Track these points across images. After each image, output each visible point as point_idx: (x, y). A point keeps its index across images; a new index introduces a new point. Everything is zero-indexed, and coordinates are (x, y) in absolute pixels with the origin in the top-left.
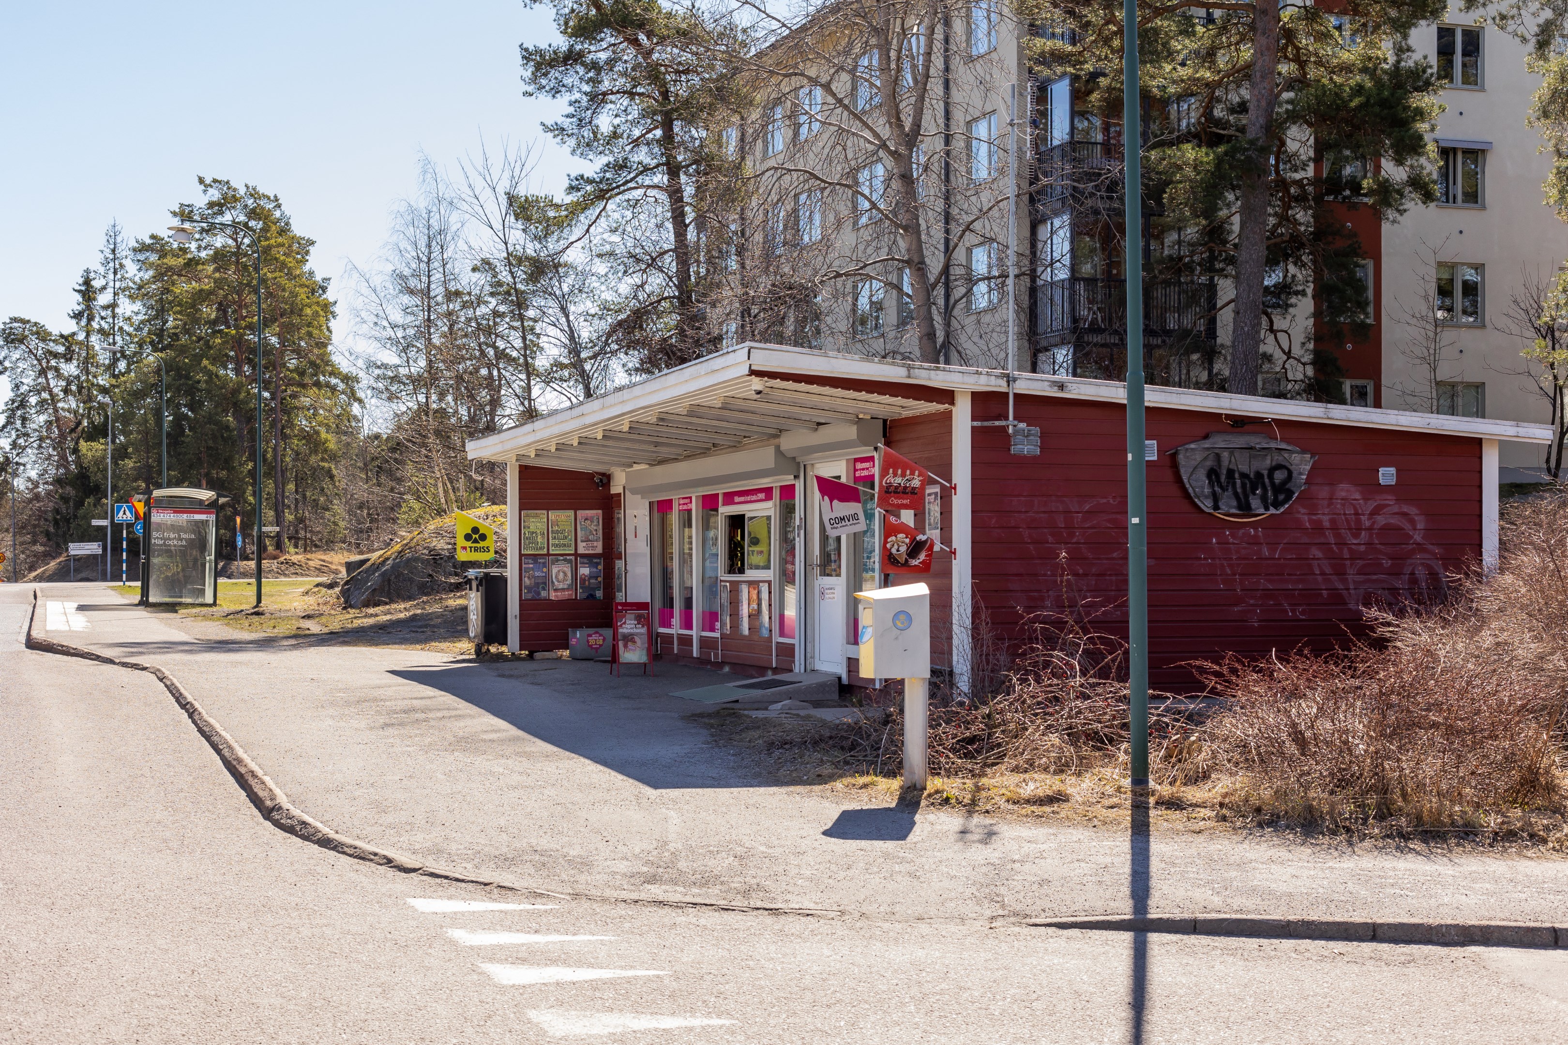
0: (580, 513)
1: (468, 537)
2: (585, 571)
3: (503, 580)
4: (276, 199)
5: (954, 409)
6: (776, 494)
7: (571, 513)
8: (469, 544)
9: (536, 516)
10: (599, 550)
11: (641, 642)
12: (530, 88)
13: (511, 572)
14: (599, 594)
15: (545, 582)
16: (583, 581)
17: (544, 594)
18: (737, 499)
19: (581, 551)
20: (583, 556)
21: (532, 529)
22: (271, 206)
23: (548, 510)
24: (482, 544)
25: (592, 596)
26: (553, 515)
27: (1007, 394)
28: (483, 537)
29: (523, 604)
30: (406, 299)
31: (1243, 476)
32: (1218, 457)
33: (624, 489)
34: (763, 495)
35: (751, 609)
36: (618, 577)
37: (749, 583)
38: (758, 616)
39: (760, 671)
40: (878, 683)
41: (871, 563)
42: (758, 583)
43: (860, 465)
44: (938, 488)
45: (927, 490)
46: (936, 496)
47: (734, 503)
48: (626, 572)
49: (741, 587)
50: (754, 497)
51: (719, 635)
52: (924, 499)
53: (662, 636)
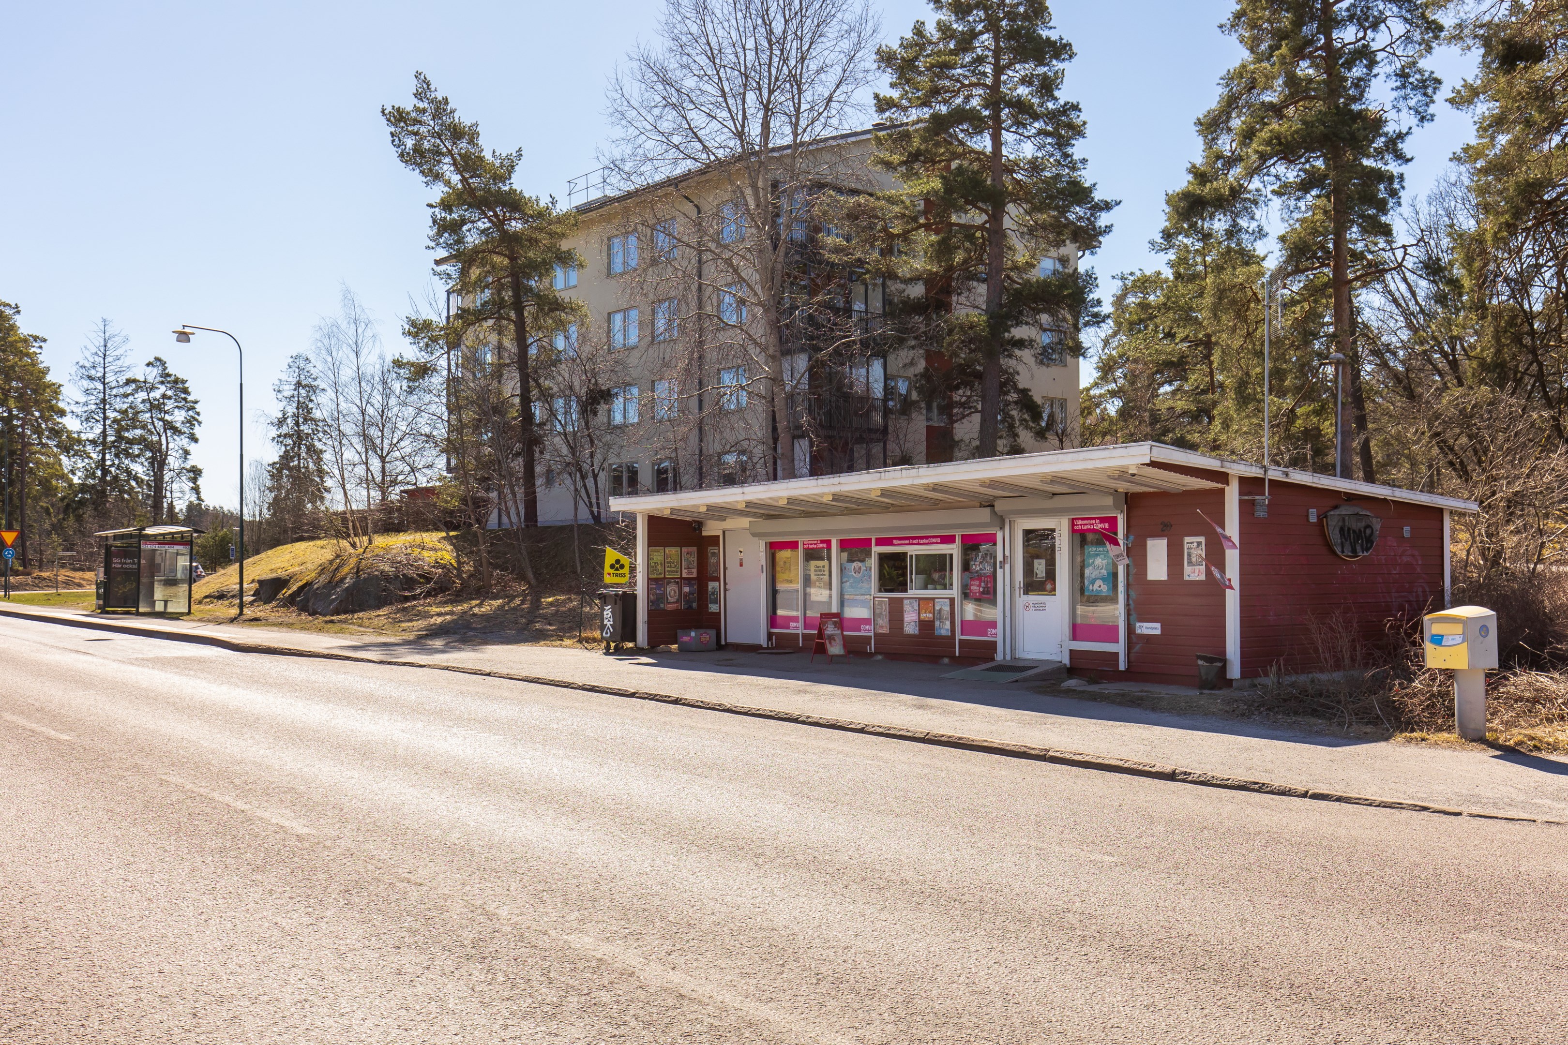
0: (684, 549)
1: (612, 566)
2: (686, 589)
3: (634, 597)
4: (17, 307)
5: (1227, 488)
6: (958, 539)
7: (678, 549)
8: (612, 571)
9: (658, 551)
10: (695, 575)
11: (839, 641)
12: (433, 244)
13: (640, 589)
14: (695, 605)
15: (662, 597)
16: (685, 596)
17: (662, 606)
18: (895, 542)
19: (684, 575)
20: (685, 579)
21: (655, 560)
22: (11, 312)
23: (665, 547)
24: (621, 571)
25: (690, 607)
26: (668, 550)
27: (1264, 479)
28: (622, 567)
29: (650, 613)
30: (86, 384)
31: (1354, 531)
32: (1344, 520)
33: (724, 532)
34: (938, 540)
35: (923, 616)
36: (713, 594)
37: (920, 599)
38: (933, 621)
39: (933, 658)
40: (1122, 666)
41: (1096, 587)
42: (933, 599)
43: (1080, 522)
44: (1202, 539)
45: (1187, 539)
46: (1199, 544)
47: (892, 544)
48: (725, 590)
49: (906, 602)
50: (925, 541)
51: (872, 634)
52: (1182, 545)
53: (777, 634)
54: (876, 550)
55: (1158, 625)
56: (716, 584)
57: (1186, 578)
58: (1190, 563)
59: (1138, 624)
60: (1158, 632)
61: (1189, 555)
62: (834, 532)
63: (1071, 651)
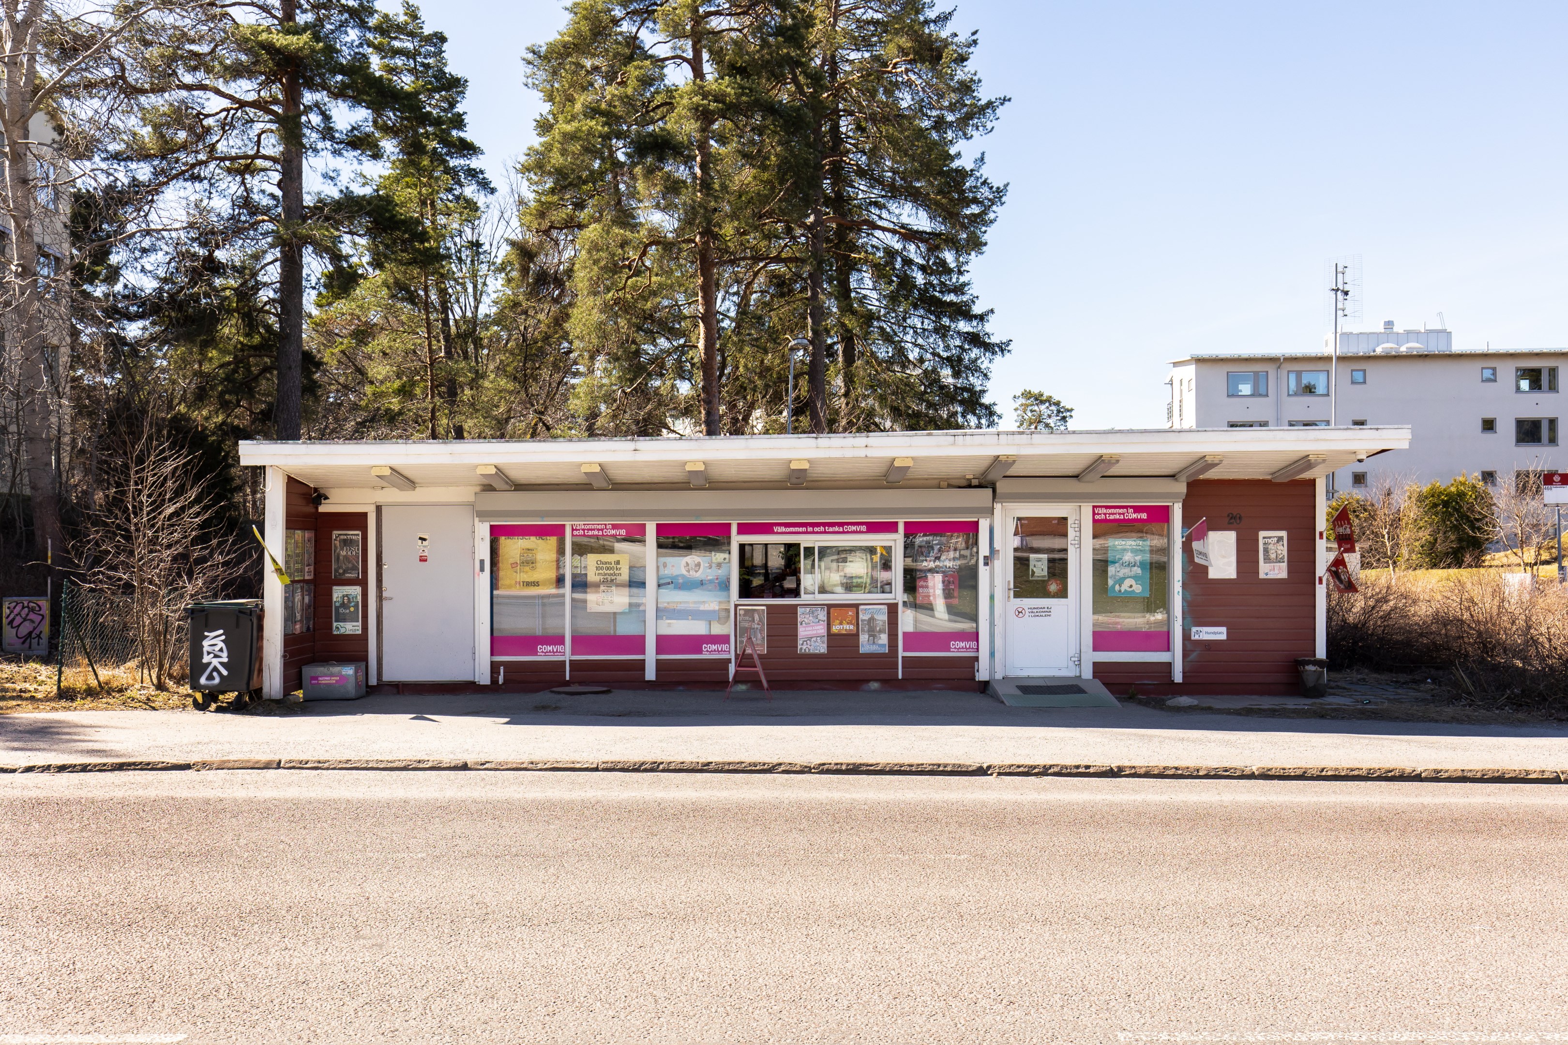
0: (306, 534)
2: (307, 599)
5: (1318, 480)
6: (901, 528)
7: (302, 533)
10: (312, 575)
14: (311, 625)
15: (292, 614)
16: (306, 610)
17: (291, 627)
18: (778, 529)
19: (306, 576)
20: (307, 582)
25: (309, 628)
29: (285, 641)
33: (379, 509)
34: (864, 528)
35: (835, 629)
36: (343, 605)
37: (830, 607)
38: (857, 635)
39: (853, 684)
40: (1178, 677)
41: (1125, 587)
42: (856, 606)
43: (1104, 510)
44: (1284, 534)
45: (1262, 534)
46: (1280, 539)
47: (772, 532)
48: (380, 598)
49: (800, 610)
50: (836, 529)
51: (732, 656)
52: (1257, 540)
53: (506, 664)
54: (736, 539)
55: (1224, 630)
56: (356, 591)
57: (1262, 576)
58: (1267, 559)
59: (1194, 629)
60: (1224, 637)
61: (1266, 551)
62: (650, 514)
63: (1095, 664)
